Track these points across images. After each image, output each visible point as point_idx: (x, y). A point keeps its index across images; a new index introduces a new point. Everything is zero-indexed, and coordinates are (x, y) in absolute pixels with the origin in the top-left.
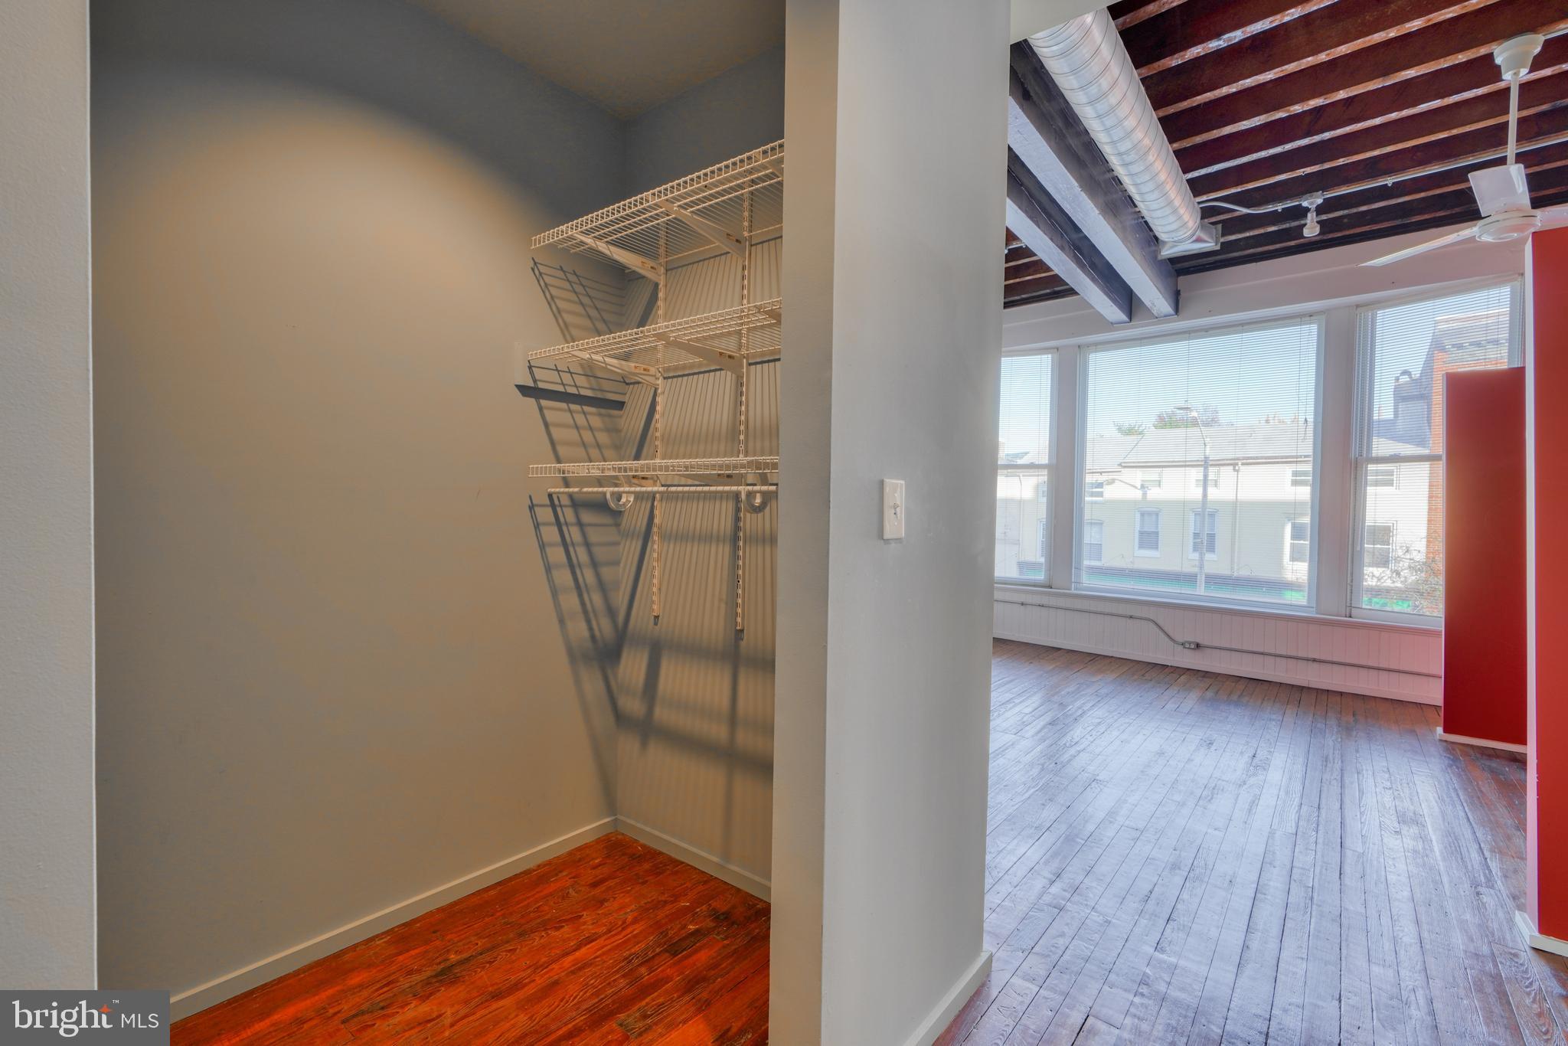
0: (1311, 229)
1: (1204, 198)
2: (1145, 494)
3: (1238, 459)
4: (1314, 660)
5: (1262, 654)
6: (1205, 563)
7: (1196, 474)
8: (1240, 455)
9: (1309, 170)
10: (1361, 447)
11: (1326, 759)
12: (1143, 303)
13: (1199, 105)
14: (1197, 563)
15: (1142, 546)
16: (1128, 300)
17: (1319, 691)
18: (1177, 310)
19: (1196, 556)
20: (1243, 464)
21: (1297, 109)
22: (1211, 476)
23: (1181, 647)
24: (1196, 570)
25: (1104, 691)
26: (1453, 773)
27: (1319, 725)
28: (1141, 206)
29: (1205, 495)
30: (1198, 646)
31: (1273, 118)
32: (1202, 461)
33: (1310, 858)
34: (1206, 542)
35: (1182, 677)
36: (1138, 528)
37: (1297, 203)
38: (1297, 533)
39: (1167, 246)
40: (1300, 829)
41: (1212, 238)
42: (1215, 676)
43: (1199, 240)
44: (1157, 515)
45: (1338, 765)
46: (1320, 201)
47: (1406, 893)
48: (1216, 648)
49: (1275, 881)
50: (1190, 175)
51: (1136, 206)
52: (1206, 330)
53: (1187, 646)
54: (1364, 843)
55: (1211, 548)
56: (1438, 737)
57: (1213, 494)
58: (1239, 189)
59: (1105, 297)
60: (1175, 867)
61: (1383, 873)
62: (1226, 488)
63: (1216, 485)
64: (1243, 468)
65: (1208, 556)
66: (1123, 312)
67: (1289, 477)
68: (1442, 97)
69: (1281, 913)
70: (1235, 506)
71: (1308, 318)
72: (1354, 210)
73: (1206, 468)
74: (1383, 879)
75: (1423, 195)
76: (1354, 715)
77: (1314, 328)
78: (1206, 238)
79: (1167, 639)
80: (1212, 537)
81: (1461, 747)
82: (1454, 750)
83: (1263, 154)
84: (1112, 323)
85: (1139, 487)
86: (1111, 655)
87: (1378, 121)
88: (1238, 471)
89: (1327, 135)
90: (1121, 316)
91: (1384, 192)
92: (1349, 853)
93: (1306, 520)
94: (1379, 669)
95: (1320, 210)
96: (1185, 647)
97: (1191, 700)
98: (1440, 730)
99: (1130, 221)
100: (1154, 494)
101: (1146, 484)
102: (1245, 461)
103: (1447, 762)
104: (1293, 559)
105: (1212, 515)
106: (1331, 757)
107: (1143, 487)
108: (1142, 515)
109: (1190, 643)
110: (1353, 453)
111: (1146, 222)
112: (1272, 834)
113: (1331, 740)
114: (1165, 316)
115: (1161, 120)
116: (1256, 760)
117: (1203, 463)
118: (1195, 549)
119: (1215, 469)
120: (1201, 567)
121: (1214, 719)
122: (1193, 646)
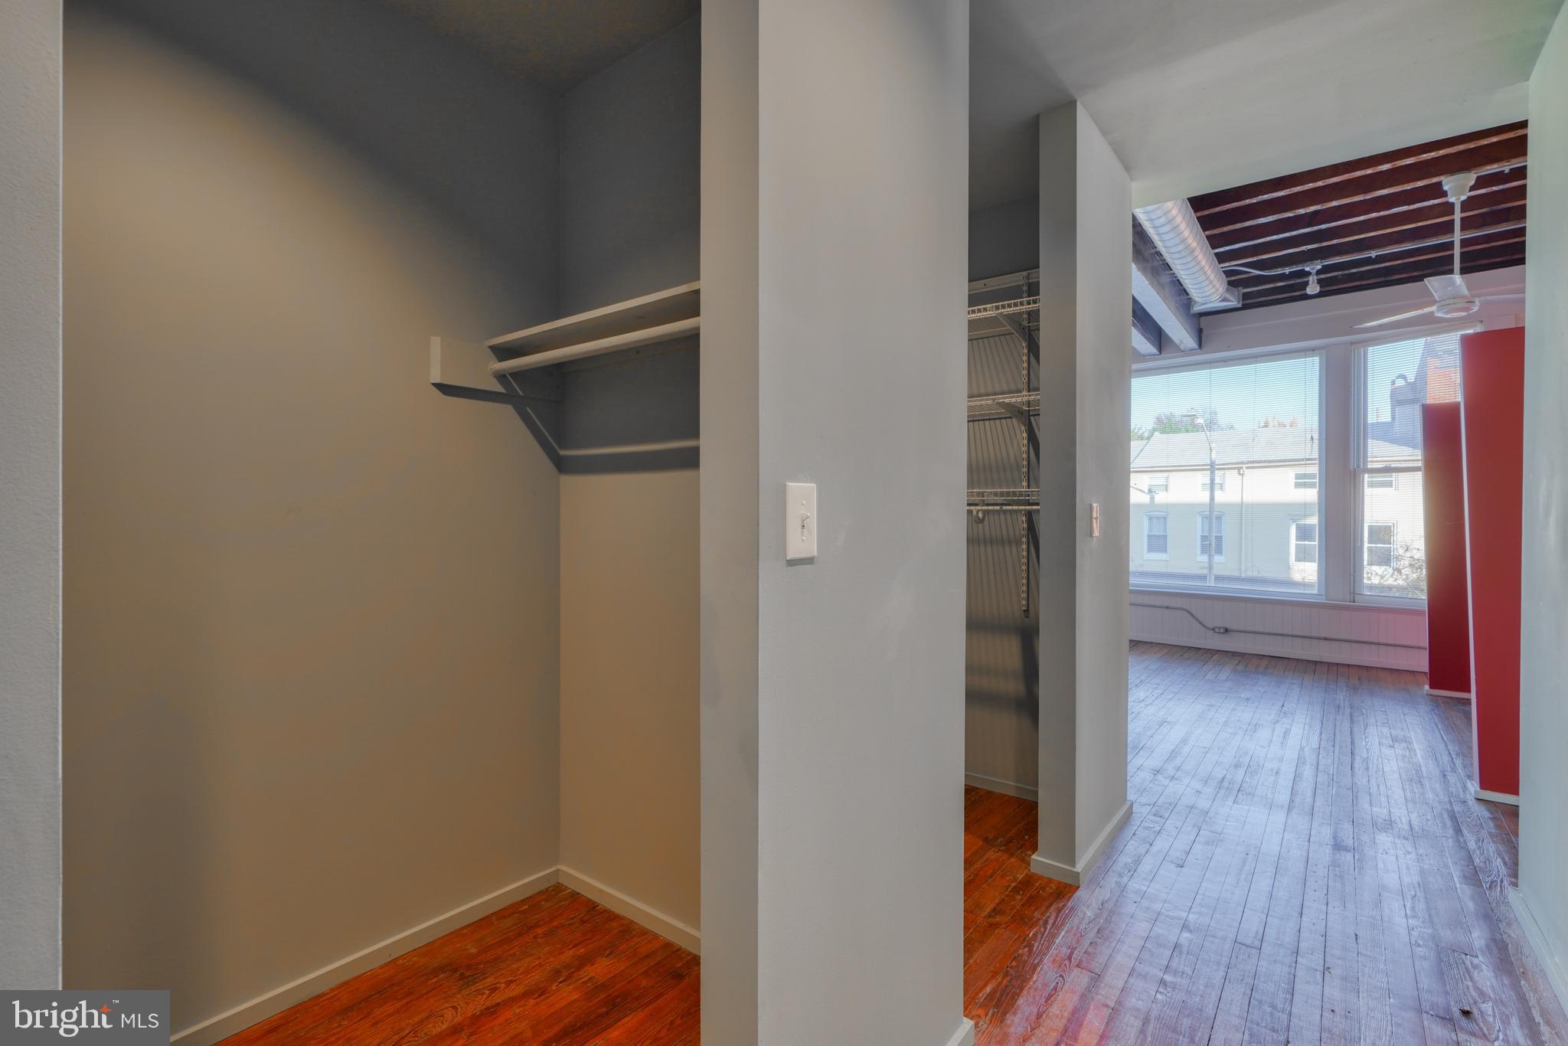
0: (1313, 288)
1: (1227, 264)
2: (1152, 498)
3: (1242, 463)
4: (1326, 639)
5: (1282, 635)
6: (1215, 566)
7: (1203, 478)
8: (1244, 459)
9: (1310, 247)
10: (1358, 460)
11: (1339, 707)
12: (1173, 341)
13: (1228, 210)
14: (1207, 565)
15: (1150, 549)
16: (1158, 337)
17: (1329, 664)
18: (1200, 345)
19: (1205, 558)
20: (1247, 468)
21: (1302, 211)
22: (1217, 480)
23: (1212, 632)
24: (1205, 572)
25: (1153, 667)
26: (1435, 714)
27: (1332, 686)
28: (1175, 270)
29: (1212, 498)
30: (1227, 630)
31: (1283, 217)
32: (1208, 465)
33: (1330, 761)
34: (1212, 544)
35: (1215, 657)
36: (1146, 532)
37: (1301, 268)
38: (1304, 533)
39: (1198, 304)
40: (1322, 746)
41: (1235, 297)
42: (1242, 655)
43: (1225, 300)
44: (1165, 518)
45: (1348, 711)
46: (1319, 267)
47: (1396, 776)
48: (1242, 632)
49: (1308, 772)
50: (1217, 251)
51: (1171, 270)
52: (1225, 361)
53: (1217, 630)
54: (1367, 752)
55: (1219, 551)
56: (1425, 692)
57: (1220, 497)
58: (1255, 259)
59: (1142, 337)
60: (1237, 766)
61: (1381, 766)
62: (1233, 490)
63: (1222, 488)
64: (1247, 472)
65: (1217, 559)
66: (1154, 347)
67: (1293, 480)
68: (1409, 204)
69: (1313, 786)
70: (1242, 509)
71: (1311, 352)
72: (1347, 272)
73: (1212, 473)
74: (1381, 769)
75: (1400, 262)
76: (1359, 680)
77: (1317, 359)
78: (1231, 298)
79: (1199, 625)
80: (1219, 539)
81: (1443, 699)
82: (1437, 700)
83: (1275, 237)
84: (1144, 356)
85: (1147, 492)
86: (1149, 641)
87: (1362, 218)
88: (1242, 475)
89: (1324, 226)
90: (1152, 349)
91: (1369, 261)
92: (1357, 758)
93: (1314, 520)
94: (1379, 644)
95: (1319, 272)
96: (1215, 632)
97: (1225, 673)
98: (1427, 687)
99: (1165, 279)
100: (1161, 498)
101: (1153, 489)
102: (1249, 465)
103: (1431, 707)
104: (1298, 559)
105: (1219, 518)
106: (1342, 705)
107: (1150, 491)
108: (1150, 518)
109: (1219, 628)
110: (1352, 465)
111: (1178, 280)
112: (1302, 749)
113: (1341, 696)
114: (1191, 350)
115: (1198, 218)
116: (1285, 709)
117: (1209, 467)
118: (1203, 552)
119: (1221, 472)
120: (1210, 568)
121: (1247, 684)
122: (1222, 631)
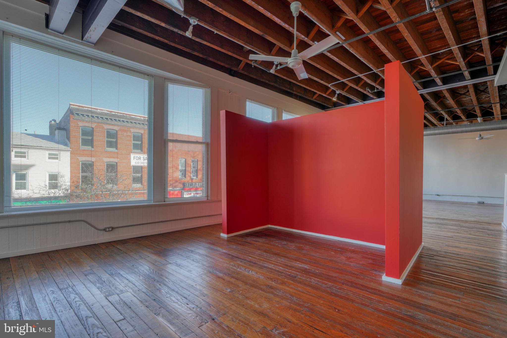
18: (96, 42)
23: (104, 232)
30: (113, 228)
48: (121, 227)
53: (107, 230)
71: (147, 76)
114: (89, 42)
122: (110, 229)
